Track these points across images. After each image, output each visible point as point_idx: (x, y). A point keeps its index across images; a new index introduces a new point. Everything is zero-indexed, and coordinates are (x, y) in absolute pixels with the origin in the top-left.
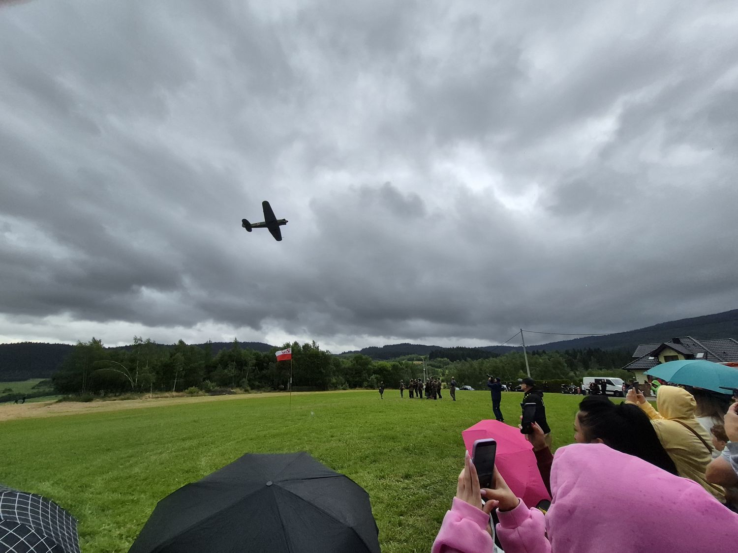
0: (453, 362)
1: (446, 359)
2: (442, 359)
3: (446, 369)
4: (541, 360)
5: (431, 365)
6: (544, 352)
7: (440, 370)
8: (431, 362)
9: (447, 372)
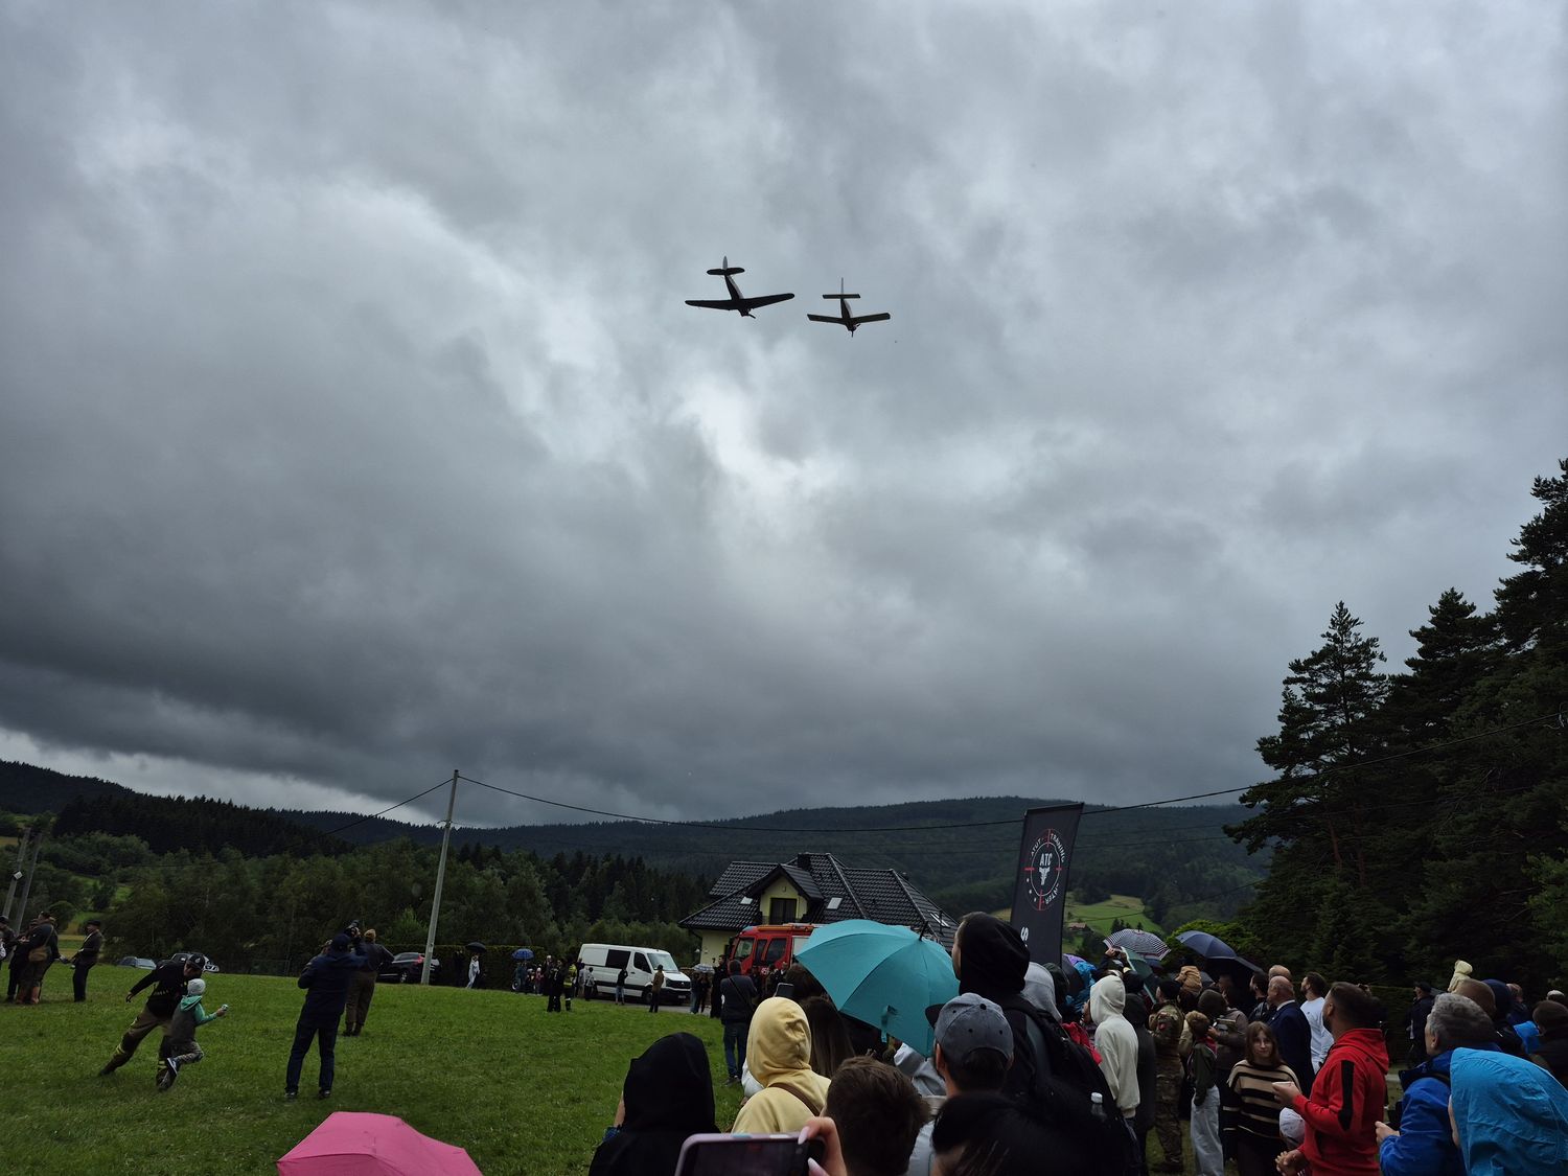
0: (162, 854)
1: (133, 840)
2: (117, 840)
3: (124, 880)
4: (476, 880)
5: (53, 858)
6: (496, 854)
7: (91, 883)
8: (58, 847)
9: (122, 893)
